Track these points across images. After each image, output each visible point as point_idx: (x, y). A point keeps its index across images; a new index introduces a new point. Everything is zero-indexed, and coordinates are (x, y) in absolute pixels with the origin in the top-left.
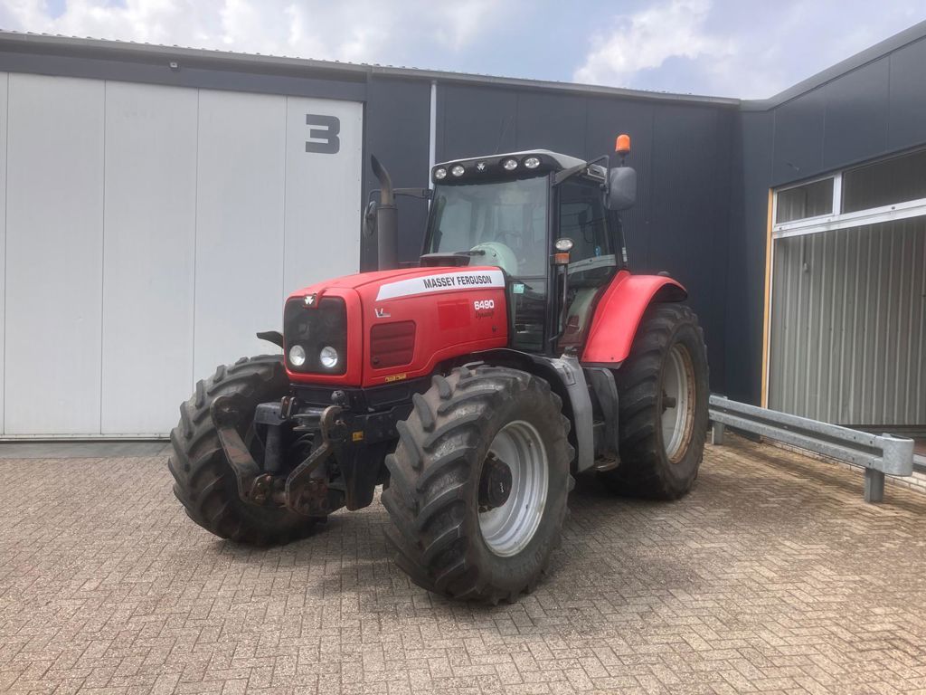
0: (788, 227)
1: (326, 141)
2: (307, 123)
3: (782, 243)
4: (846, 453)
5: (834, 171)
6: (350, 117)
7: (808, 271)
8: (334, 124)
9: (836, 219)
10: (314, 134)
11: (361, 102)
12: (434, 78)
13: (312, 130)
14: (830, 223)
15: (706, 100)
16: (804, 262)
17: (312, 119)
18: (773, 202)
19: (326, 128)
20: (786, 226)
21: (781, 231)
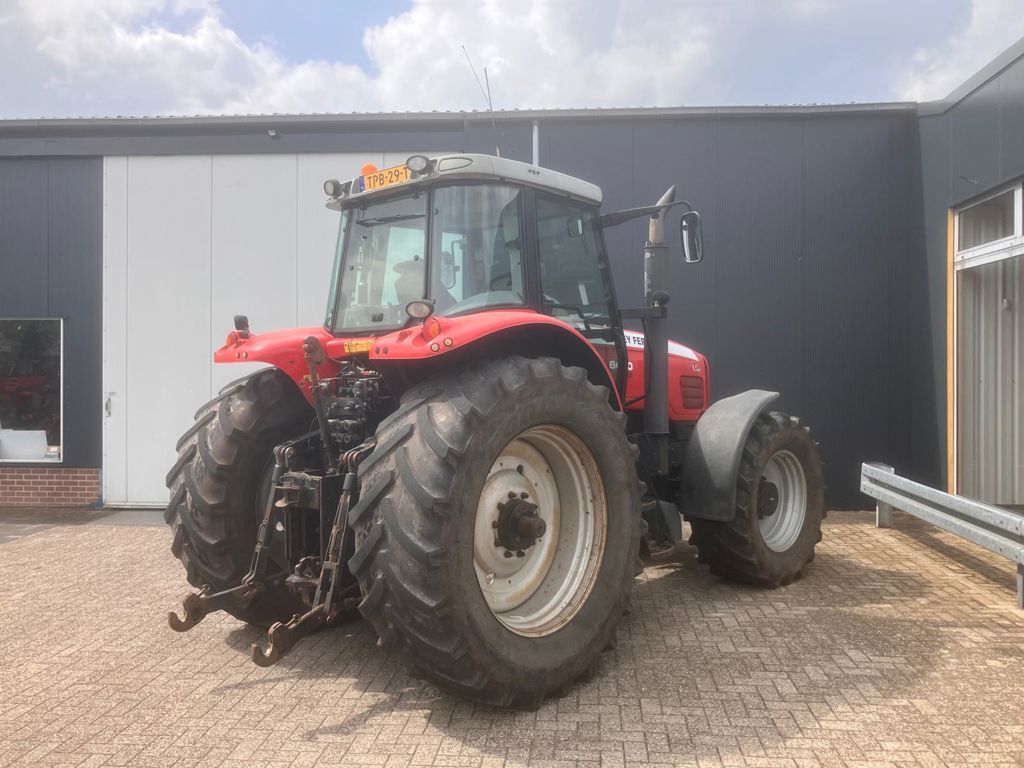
0: (970, 255)
3: (970, 276)
4: (994, 542)
5: (1013, 182)
7: (1010, 308)
9: (1018, 242)
12: (535, 119)
14: (1012, 248)
15: (870, 108)
16: (1004, 297)
18: (954, 225)
20: (970, 253)
21: (963, 261)
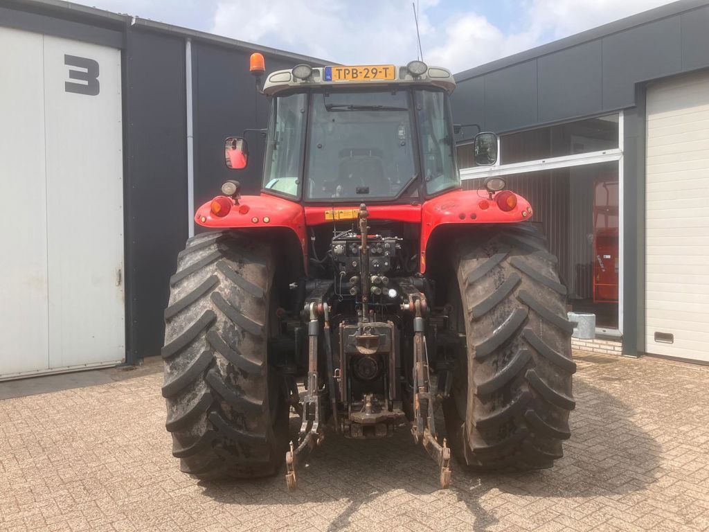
1: (86, 83)
2: (66, 63)
6: (109, 62)
8: (93, 67)
9: (496, 168)
10: (73, 74)
11: (119, 49)
12: (189, 36)
13: (70, 71)
14: (491, 171)
17: (70, 60)
19: (85, 70)
